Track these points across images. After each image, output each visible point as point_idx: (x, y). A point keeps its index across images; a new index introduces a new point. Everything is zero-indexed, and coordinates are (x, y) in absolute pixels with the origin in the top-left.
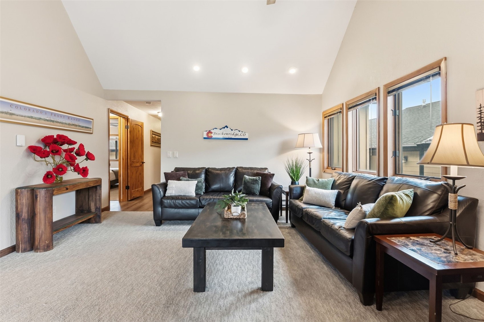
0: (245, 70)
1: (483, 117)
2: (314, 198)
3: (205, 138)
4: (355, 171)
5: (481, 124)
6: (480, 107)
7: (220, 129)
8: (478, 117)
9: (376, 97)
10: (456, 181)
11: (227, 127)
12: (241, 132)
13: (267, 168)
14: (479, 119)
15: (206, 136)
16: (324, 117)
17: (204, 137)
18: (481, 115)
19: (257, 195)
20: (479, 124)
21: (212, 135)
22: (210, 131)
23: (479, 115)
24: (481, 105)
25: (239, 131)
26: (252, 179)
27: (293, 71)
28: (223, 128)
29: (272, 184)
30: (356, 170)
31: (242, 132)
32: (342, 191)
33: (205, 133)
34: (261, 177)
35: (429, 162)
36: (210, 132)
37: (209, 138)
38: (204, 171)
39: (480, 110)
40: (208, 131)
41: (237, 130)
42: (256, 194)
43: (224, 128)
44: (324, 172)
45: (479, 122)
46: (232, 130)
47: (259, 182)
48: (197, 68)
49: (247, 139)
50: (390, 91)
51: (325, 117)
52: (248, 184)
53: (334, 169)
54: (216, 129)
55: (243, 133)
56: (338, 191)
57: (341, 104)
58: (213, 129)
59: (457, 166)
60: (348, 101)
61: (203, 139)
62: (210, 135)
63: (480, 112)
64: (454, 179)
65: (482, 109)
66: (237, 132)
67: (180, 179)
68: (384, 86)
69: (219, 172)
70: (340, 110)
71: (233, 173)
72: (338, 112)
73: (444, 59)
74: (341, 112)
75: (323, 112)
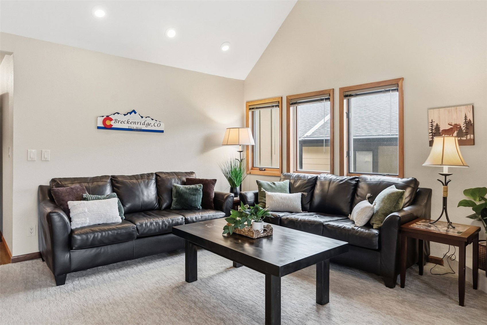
0: (171, 34)
1: (433, 129)
2: (281, 204)
3: (99, 128)
4: (295, 171)
5: (432, 134)
6: (431, 122)
7: (125, 115)
8: (430, 129)
9: (329, 98)
10: (447, 176)
11: (135, 113)
12: (154, 121)
13: (194, 173)
14: (431, 130)
16: (248, 109)
17: (99, 125)
18: (432, 127)
19: (199, 209)
20: (431, 134)
22: (108, 116)
23: (431, 128)
24: (432, 120)
25: (152, 119)
26: (189, 189)
27: (225, 48)
28: (129, 114)
29: (215, 194)
30: (297, 171)
31: (156, 121)
32: (305, 194)
34: (202, 185)
35: (441, 164)
37: (106, 127)
38: (109, 180)
39: (431, 124)
40: (105, 117)
41: (149, 117)
42: (199, 207)
43: (131, 113)
44: (250, 173)
45: (431, 133)
46: (142, 117)
47: (201, 191)
48: (100, 13)
50: (348, 95)
51: (250, 109)
52: (186, 196)
53: (263, 170)
54: (118, 113)
55: (158, 122)
56: (302, 194)
57: (279, 98)
58: (114, 114)
59: (447, 166)
60: (290, 96)
61: (97, 129)
63: (431, 125)
64: (446, 175)
65: (433, 123)
66: (149, 120)
67: (84, 197)
68: (341, 89)
69: (135, 181)
70: (278, 104)
71: (153, 181)
72: (273, 106)
73: (402, 79)
74: (278, 106)
75: (247, 102)
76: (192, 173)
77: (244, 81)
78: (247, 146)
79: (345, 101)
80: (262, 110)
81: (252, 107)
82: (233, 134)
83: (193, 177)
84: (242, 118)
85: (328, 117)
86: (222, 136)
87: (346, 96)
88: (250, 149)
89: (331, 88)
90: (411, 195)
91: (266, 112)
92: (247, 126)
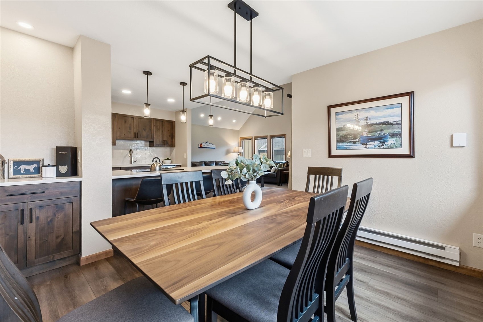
3: (199, 147)
7: (205, 143)
9: (267, 138)
15: (199, 146)
16: (240, 140)
21: (202, 146)
25: (212, 144)
33: (199, 145)
36: (201, 144)
37: (201, 147)
38: (204, 163)
43: (207, 143)
46: (210, 144)
49: (215, 148)
55: (214, 145)
57: (252, 137)
58: (203, 143)
60: (255, 137)
61: (199, 148)
62: (201, 146)
68: (270, 136)
69: (210, 163)
70: (251, 139)
71: (215, 163)
72: (249, 140)
73: (285, 134)
74: (251, 140)
75: (240, 138)
76: (224, 161)
77: (239, 130)
78: (240, 153)
79: (271, 139)
80: (245, 141)
81: (242, 140)
82: (237, 149)
83: (225, 162)
84: (239, 143)
85: (266, 144)
86: (233, 149)
87: (271, 138)
88: (241, 153)
89: (267, 135)
90: (286, 165)
91: (246, 142)
92: (240, 146)
